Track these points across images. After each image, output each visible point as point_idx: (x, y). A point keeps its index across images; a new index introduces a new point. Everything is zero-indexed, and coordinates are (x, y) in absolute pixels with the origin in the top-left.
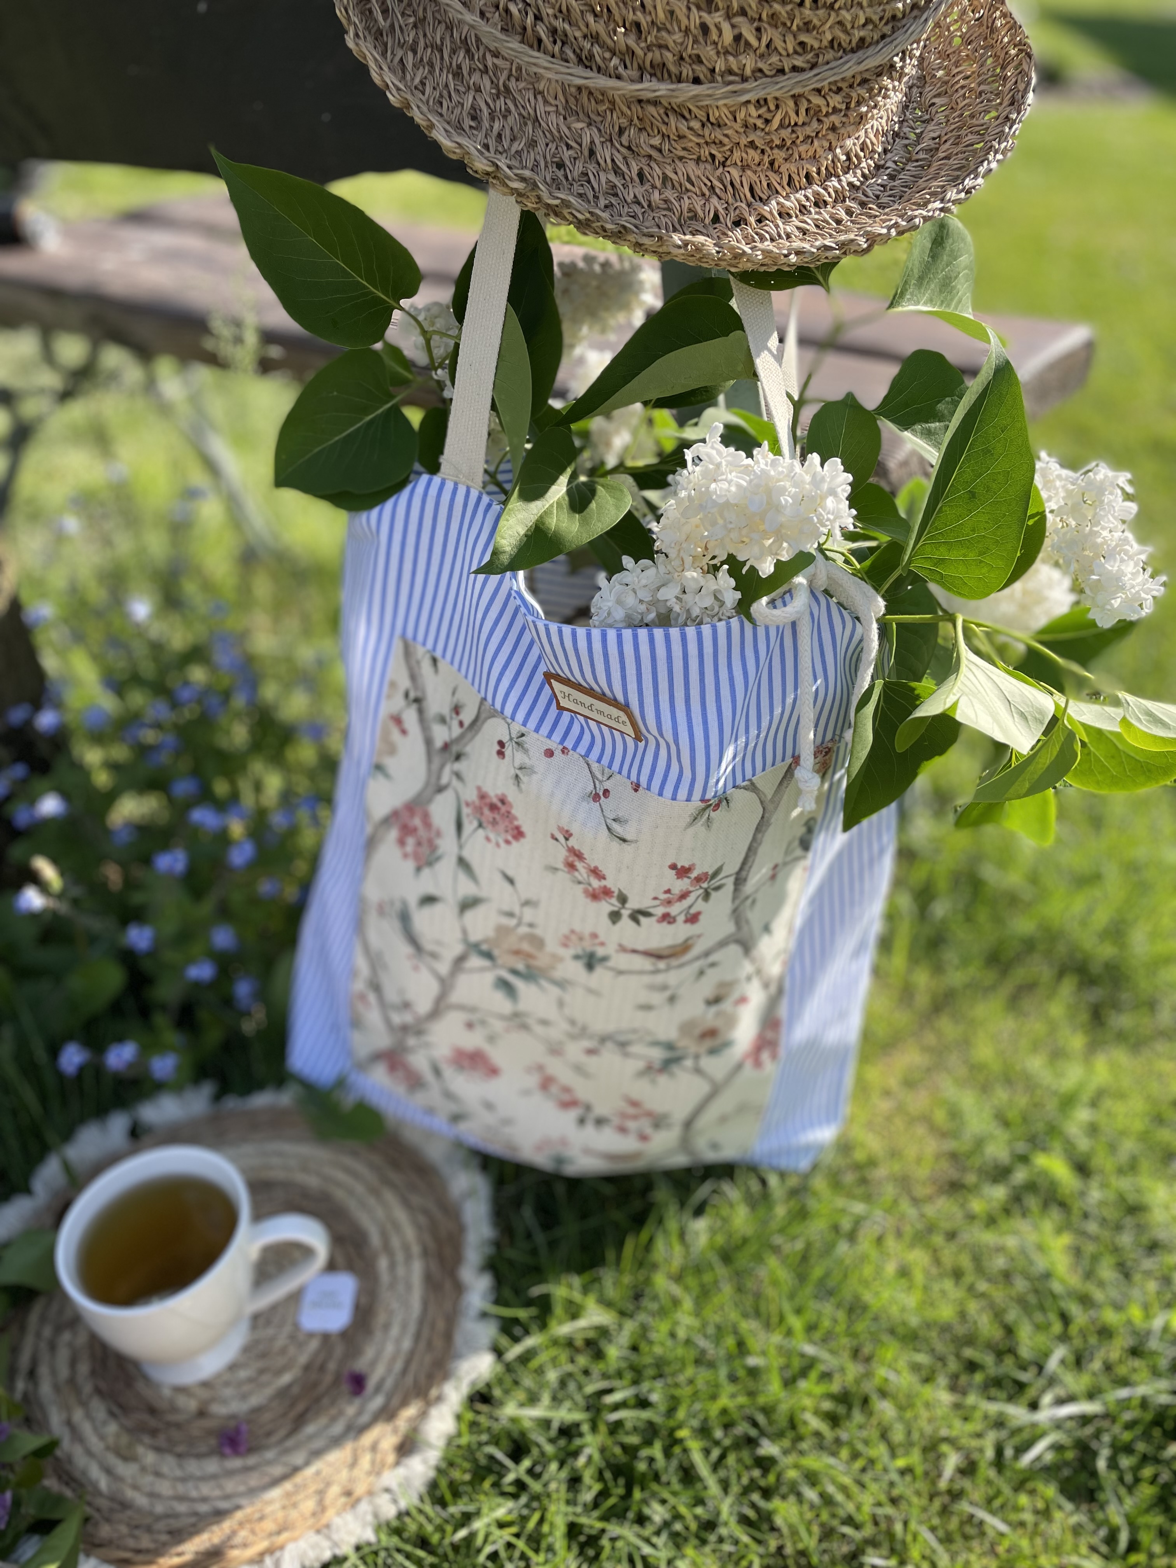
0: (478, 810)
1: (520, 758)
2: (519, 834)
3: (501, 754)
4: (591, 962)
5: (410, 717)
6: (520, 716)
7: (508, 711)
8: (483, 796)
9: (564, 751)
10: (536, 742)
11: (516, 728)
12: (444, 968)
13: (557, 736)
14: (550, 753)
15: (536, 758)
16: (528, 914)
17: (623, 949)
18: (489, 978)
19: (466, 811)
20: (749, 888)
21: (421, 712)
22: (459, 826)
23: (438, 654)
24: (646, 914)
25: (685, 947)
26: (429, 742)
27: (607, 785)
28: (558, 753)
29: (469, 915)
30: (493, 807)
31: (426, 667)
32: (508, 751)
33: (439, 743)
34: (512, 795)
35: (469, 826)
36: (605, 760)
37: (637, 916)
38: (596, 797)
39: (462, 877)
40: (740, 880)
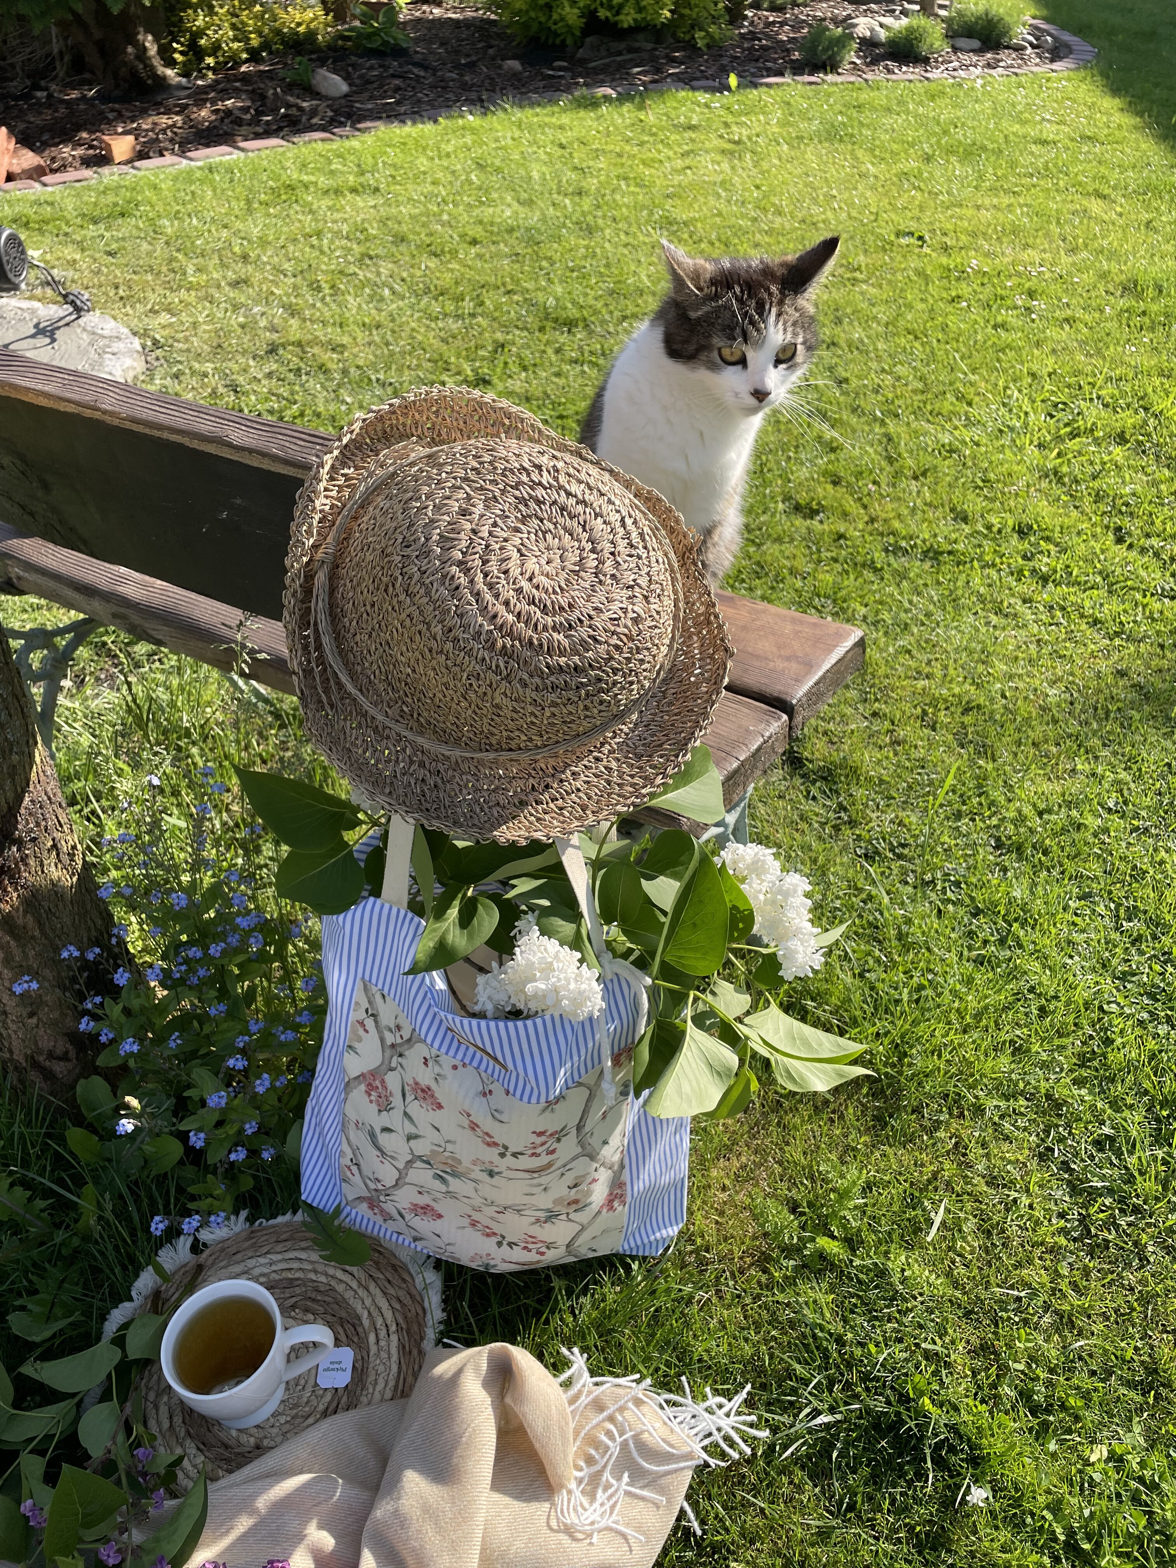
0: (414, 1090)
1: (437, 1069)
2: (440, 1106)
3: (426, 1064)
4: (491, 1174)
5: (370, 1023)
6: (436, 1045)
7: (429, 1040)
8: (417, 1084)
9: (464, 1065)
10: (447, 1061)
11: (434, 1052)
12: (401, 1166)
13: (460, 1055)
14: (455, 1067)
15: (447, 1070)
16: (449, 1147)
17: (509, 1169)
18: (431, 1173)
19: (407, 1088)
20: (587, 1128)
21: (376, 1022)
22: (404, 1095)
23: (386, 992)
24: (522, 1154)
25: (550, 1165)
26: (382, 1040)
27: (491, 1087)
28: (460, 1067)
29: (412, 1142)
30: (423, 1091)
31: (378, 997)
32: (430, 1064)
33: (389, 1043)
34: (434, 1086)
35: (410, 1097)
36: (490, 1071)
37: (515, 1155)
38: (485, 1095)
39: (407, 1122)
40: (579, 1127)
